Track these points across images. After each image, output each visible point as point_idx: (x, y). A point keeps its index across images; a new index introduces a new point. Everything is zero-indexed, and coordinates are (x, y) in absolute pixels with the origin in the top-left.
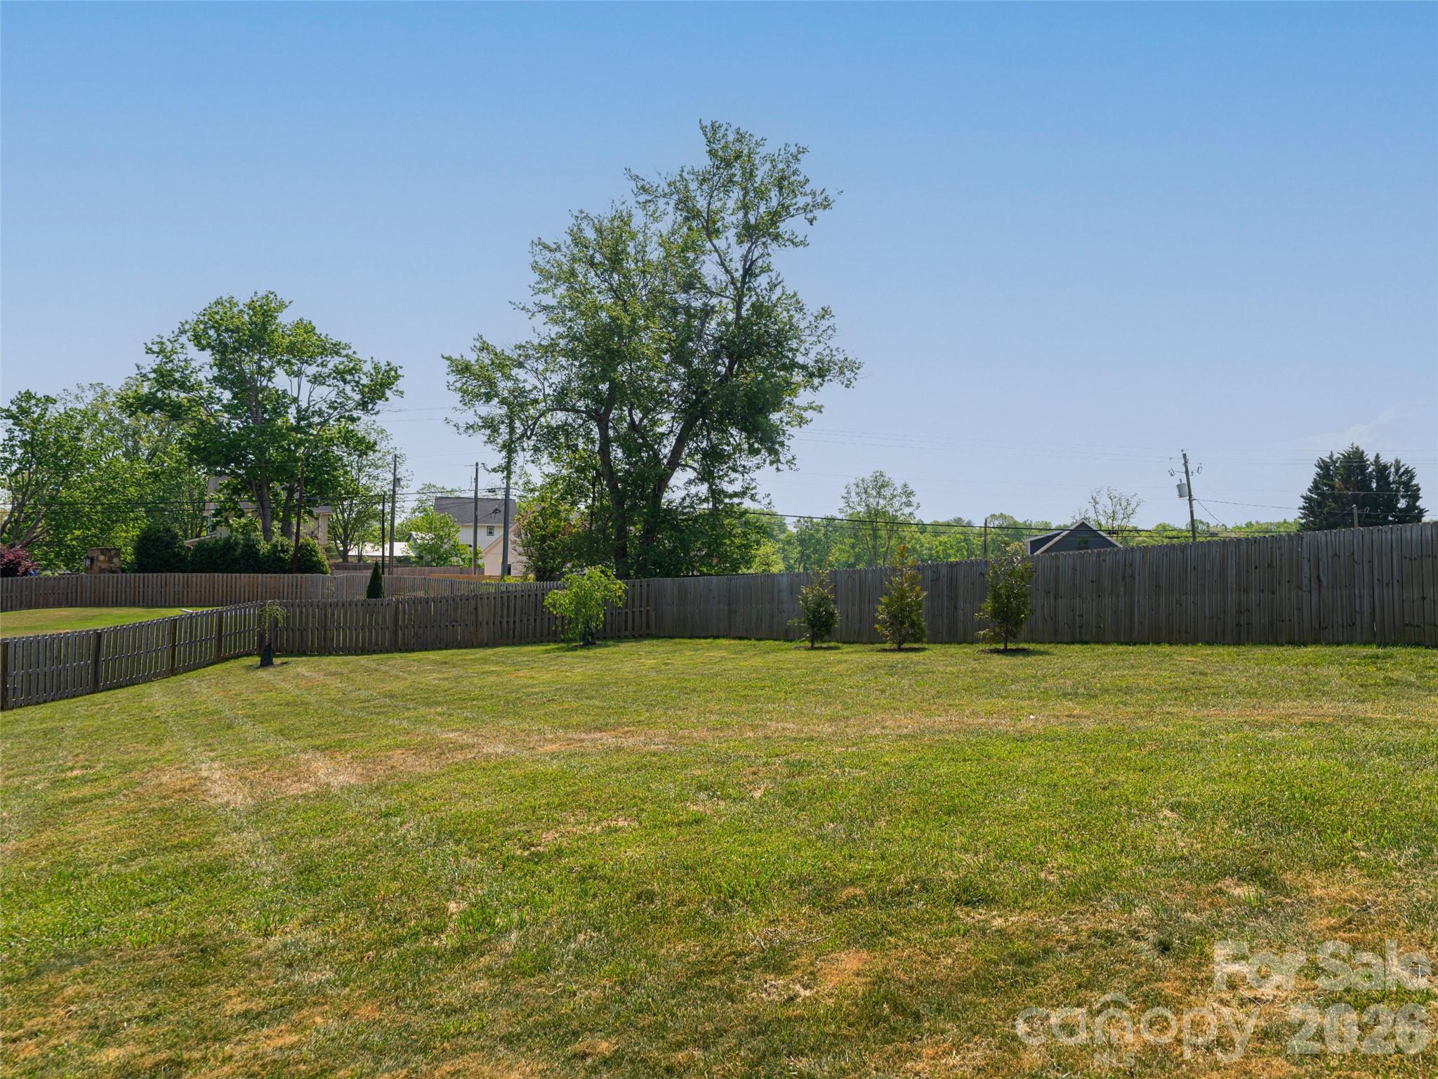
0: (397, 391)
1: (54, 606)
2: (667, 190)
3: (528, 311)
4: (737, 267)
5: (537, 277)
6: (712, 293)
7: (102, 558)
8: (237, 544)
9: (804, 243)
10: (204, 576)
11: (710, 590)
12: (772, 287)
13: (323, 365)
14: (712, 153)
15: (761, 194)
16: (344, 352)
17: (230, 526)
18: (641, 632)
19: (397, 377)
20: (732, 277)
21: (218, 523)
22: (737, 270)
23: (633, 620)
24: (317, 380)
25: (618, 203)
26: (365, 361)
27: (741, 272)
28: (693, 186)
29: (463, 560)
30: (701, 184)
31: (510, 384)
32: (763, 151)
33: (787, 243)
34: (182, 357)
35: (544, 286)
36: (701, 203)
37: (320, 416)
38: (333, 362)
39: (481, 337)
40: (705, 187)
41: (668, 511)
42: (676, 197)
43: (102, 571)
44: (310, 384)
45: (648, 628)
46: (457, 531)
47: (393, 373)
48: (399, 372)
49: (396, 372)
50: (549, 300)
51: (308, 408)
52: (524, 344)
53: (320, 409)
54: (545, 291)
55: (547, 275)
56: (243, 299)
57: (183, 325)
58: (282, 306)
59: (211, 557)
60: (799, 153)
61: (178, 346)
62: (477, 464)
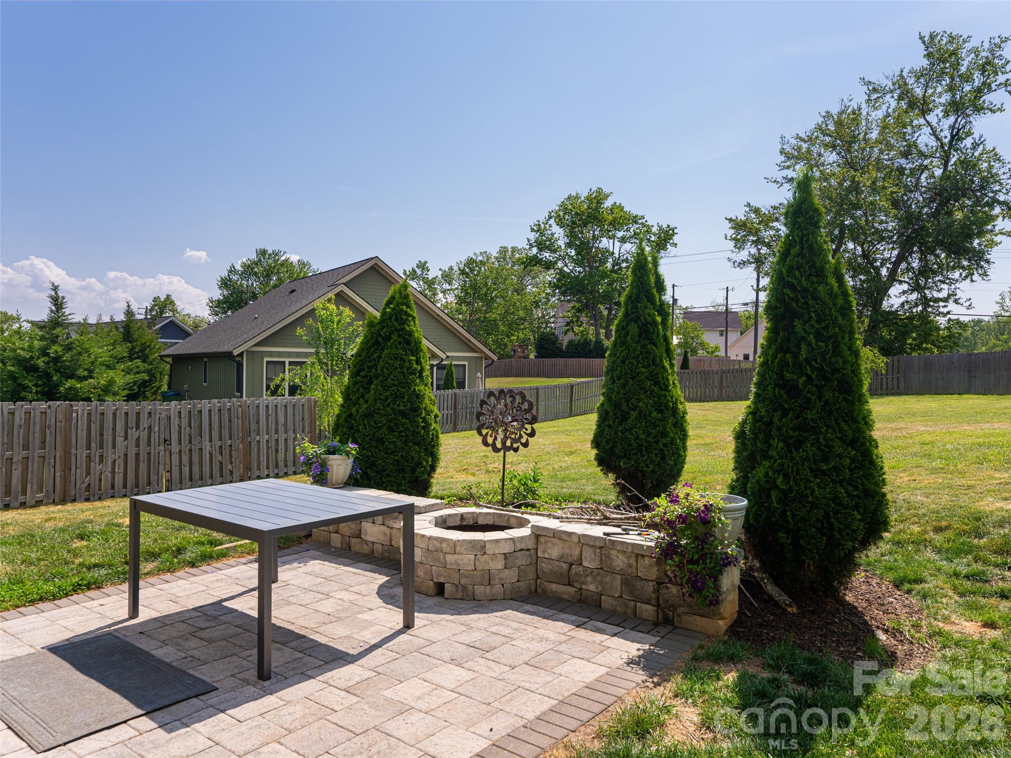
0: (673, 243)
1: (499, 377)
2: (892, 88)
3: (778, 182)
4: (946, 135)
5: (783, 158)
6: (926, 157)
7: (519, 350)
8: (591, 341)
9: (1001, 110)
10: (575, 360)
11: (953, 363)
12: (975, 146)
13: (627, 230)
14: (929, 55)
15: (967, 78)
16: (640, 221)
17: (574, 332)
18: (893, 392)
19: (673, 235)
20: (942, 143)
21: (568, 330)
22: (946, 137)
23: (887, 384)
24: (623, 240)
25: (845, 101)
26: (653, 226)
27: (949, 137)
28: (911, 81)
29: (707, 352)
30: (919, 79)
31: (772, 233)
32: (968, 46)
33: (986, 112)
34: (550, 232)
35: (788, 164)
36: (919, 92)
37: (626, 262)
38: (633, 228)
39: (749, 204)
40: (922, 80)
41: (890, 313)
42: (898, 91)
43: (520, 357)
44: (619, 243)
45: (898, 388)
46: (702, 334)
47: (671, 232)
48: (676, 231)
49: (673, 231)
50: (790, 174)
51: (619, 258)
52: (778, 205)
53: (627, 258)
54: (788, 167)
55: (789, 157)
56: (584, 194)
57: (550, 213)
58: (607, 196)
59: (577, 349)
60: (1002, 42)
61: (547, 226)
62: (727, 288)
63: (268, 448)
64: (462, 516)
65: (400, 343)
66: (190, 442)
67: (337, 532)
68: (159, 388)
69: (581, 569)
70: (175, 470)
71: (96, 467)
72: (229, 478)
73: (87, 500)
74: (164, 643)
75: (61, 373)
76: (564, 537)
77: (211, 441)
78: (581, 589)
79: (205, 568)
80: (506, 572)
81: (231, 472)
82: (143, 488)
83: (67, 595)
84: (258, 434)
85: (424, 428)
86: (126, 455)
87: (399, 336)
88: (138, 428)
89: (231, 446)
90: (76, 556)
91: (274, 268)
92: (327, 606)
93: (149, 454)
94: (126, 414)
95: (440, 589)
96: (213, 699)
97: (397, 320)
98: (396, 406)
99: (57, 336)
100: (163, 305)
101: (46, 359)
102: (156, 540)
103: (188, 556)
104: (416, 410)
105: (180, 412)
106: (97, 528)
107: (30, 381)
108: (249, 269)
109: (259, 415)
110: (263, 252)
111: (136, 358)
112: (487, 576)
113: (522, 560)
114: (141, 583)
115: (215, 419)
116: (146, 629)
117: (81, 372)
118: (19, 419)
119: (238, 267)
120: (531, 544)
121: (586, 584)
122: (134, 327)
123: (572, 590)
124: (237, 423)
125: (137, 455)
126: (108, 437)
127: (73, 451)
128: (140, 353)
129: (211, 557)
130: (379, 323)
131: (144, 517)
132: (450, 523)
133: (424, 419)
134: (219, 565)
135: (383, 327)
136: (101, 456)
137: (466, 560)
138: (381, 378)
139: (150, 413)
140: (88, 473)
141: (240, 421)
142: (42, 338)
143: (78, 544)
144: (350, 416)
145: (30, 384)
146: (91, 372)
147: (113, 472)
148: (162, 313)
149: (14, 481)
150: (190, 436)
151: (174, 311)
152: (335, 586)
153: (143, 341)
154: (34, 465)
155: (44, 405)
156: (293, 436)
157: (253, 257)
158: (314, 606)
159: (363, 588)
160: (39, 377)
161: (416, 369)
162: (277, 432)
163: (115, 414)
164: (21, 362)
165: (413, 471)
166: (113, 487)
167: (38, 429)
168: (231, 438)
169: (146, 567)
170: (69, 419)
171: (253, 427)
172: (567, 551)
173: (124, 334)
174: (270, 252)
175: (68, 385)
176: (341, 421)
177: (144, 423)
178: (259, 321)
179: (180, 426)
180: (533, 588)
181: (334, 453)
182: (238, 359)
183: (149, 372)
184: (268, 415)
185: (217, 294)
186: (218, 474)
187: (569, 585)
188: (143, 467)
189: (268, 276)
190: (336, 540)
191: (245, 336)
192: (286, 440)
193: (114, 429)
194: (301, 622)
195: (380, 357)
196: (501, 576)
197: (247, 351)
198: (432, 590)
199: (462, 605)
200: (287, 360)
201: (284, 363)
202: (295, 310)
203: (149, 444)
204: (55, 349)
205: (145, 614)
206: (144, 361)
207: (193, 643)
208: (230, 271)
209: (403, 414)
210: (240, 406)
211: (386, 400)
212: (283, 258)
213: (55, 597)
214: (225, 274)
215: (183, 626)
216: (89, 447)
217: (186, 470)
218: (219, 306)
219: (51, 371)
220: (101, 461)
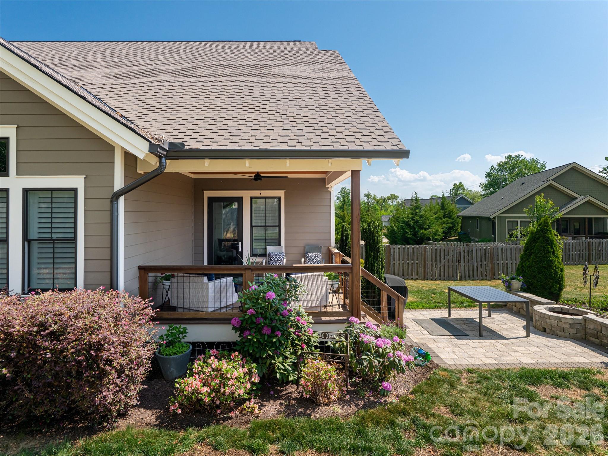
63: (503, 267)
64: (562, 308)
65: (544, 241)
66: (469, 262)
67: (515, 306)
68: (457, 230)
69: (601, 334)
70: (463, 272)
71: (434, 269)
72: (485, 278)
73: (432, 280)
74: (457, 324)
75: (419, 227)
76: (595, 322)
77: (477, 262)
78: (602, 341)
79: (469, 309)
80: (571, 329)
81: (486, 275)
82: (451, 278)
83: (432, 308)
84: (498, 260)
85: (554, 273)
86: (444, 265)
87: (544, 238)
88: (448, 255)
89: (485, 265)
90: (433, 299)
91: (516, 164)
92: (505, 326)
93: (453, 265)
94: (444, 250)
95: (545, 330)
96: (468, 337)
97: (542, 232)
98: (541, 264)
99: (417, 213)
100: (459, 187)
101: (413, 221)
102: (455, 298)
103: (464, 305)
104: (551, 267)
105: (464, 250)
106: (438, 292)
107: (408, 230)
108: (502, 166)
109: (498, 252)
110: (510, 157)
111: (446, 217)
112: (562, 329)
113: (578, 327)
114: (451, 309)
115: (479, 253)
116: (452, 320)
117: (426, 227)
118: (410, 251)
119: (495, 166)
120: (582, 322)
121: (603, 339)
122: (446, 203)
123: (598, 341)
124: (489, 255)
125: (448, 265)
126: (438, 258)
127: (427, 262)
128: (448, 215)
129: (471, 306)
130: (536, 233)
131: (452, 292)
132: (556, 310)
133: (555, 270)
134: (473, 309)
135: (537, 235)
136: (436, 265)
137: (554, 322)
138: (535, 254)
139: (453, 250)
140: (432, 270)
141: (490, 255)
142: (412, 214)
143: (433, 296)
144: (523, 266)
145: (409, 231)
146: (429, 226)
147: (440, 271)
148: (458, 191)
149: (409, 271)
150: (468, 260)
151: (464, 189)
152: (509, 322)
153: (450, 209)
154: (415, 267)
155: (417, 246)
156: (515, 262)
157: (504, 160)
158: (500, 325)
159: (519, 324)
160: (411, 229)
161: (551, 251)
162: (507, 260)
163: (440, 250)
164: (404, 222)
165: (550, 289)
166: (440, 276)
167: (416, 254)
168: (485, 261)
169: (452, 305)
170: (425, 251)
171: (496, 257)
172: (596, 327)
173: (441, 207)
174: (513, 156)
175: (421, 232)
176: (520, 267)
177: (451, 254)
178: (504, 201)
179: (464, 256)
180: (584, 337)
181: (514, 279)
182: (493, 220)
183: (452, 223)
184: (502, 253)
185: (485, 181)
186: (480, 275)
187: (597, 339)
188: (451, 270)
189: (513, 169)
190: (515, 309)
191: (496, 209)
192: (512, 264)
193: (440, 255)
194: (495, 328)
195: (535, 246)
196: (569, 330)
197: (497, 216)
198: (542, 329)
199: (551, 336)
200: (519, 220)
201: (517, 221)
202: (523, 195)
203: (453, 262)
204: (417, 218)
205: (452, 317)
206: (450, 218)
207: (464, 326)
208: (491, 169)
209: (544, 267)
210: (490, 248)
211: (537, 262)
212: (521, 159)
213: (430, 309)
214: (488, 170)
215: (462, 322)
216: (432, 262)
217: (467, 273)
218: (486, 186)
219: (415, 226)
220: (436, 267)
